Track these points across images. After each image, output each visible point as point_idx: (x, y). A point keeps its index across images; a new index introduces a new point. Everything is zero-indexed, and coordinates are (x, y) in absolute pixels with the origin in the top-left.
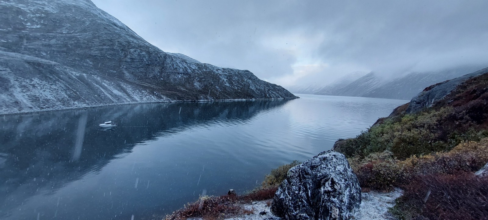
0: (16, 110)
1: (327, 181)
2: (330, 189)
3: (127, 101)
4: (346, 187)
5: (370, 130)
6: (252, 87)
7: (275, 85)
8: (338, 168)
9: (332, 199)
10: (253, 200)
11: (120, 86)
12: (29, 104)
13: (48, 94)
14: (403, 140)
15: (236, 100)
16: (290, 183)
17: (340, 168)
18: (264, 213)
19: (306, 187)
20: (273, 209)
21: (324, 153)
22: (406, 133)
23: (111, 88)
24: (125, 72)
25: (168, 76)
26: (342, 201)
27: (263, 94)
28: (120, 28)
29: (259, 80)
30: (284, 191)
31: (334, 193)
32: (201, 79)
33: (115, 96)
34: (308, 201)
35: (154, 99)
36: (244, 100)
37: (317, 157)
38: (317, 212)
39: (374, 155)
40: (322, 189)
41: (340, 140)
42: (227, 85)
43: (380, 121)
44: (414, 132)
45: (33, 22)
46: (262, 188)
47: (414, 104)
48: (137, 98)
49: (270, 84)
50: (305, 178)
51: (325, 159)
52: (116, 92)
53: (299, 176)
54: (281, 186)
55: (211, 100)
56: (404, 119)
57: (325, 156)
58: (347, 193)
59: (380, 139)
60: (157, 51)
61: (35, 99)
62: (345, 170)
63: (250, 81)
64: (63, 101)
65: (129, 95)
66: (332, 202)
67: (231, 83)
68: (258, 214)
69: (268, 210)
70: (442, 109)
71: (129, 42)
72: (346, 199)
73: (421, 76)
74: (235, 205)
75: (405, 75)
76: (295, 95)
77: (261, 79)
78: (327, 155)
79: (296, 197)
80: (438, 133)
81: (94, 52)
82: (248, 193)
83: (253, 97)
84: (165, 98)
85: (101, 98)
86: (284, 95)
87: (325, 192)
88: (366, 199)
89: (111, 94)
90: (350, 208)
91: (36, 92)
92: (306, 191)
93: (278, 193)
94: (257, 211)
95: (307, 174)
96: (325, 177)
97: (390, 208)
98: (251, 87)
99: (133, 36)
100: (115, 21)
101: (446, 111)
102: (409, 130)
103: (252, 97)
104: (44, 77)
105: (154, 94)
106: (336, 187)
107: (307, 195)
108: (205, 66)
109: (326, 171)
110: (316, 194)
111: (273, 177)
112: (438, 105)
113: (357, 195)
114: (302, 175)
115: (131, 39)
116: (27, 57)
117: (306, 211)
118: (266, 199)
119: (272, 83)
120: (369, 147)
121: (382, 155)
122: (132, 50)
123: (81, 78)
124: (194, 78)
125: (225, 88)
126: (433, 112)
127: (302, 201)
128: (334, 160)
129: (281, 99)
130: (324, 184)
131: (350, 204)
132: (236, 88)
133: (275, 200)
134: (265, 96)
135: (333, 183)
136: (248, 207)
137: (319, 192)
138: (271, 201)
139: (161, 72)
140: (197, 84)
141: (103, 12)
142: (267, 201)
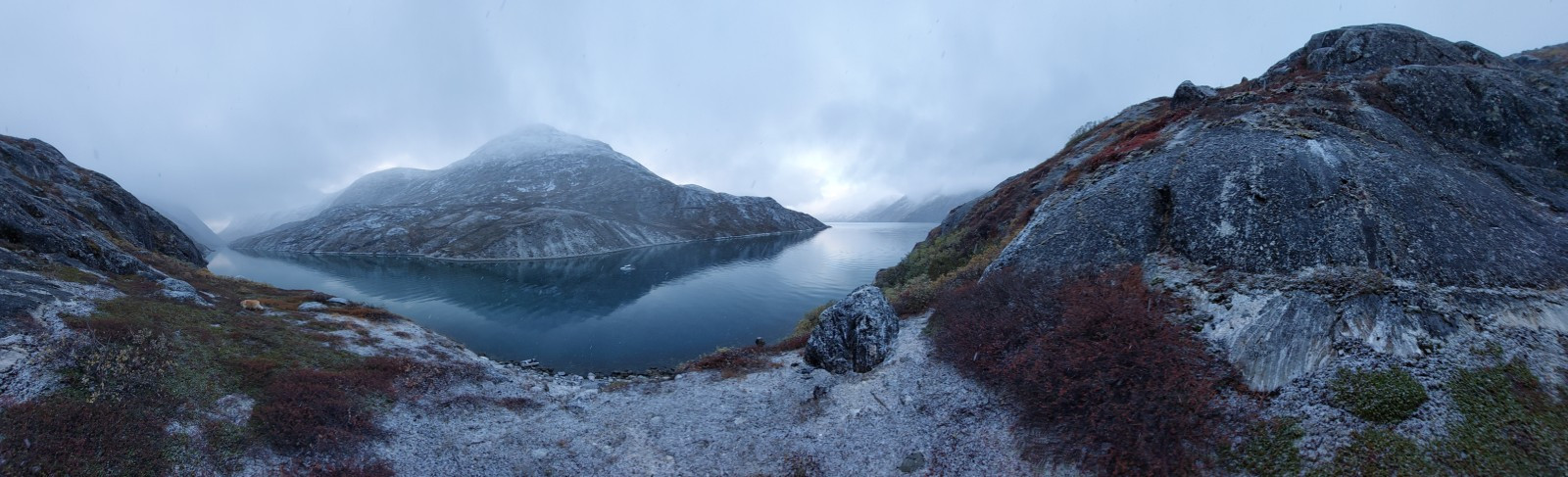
0: (565, 255)
1: (861, 319)
2: (865, 327)
3: (642, 245)
4: (883, 320)
5: (908, 256)
6: (776, 218)
7: (802, 214)
8: (873, 303)
9: (868, 337)
10: (783, 351)
11: (636, 229)
12: (572, 250)
13: (583, 242)
14: (937, 261)
15: (759, 235)
16: (823, 328)
17: (875, 303)
18: (795, 365)
19: (841, 330)
20: (806, 359)
21: (858, 289)
22: (940, 255)
23: (628, 232)
24: (640, 214)
25: (682, 212)
26: (879, 336)
27: (789, 226)
28: (634, 166)
29: (784, 209)
30: (817, 337)
31: (870, 330)
32: (717, 212)
33: (631, 239)
34: (844, 344)
35: (668, 240)
36: (768, 234)
37: (850, 295)
38: (854, 354)
39: (912, 281)
40: (858, 329)
41: (881, 270)
42: (747, 217)
43: (918, 245)
44: (945, 252)
45: (574, 181)
46: (795, 335)
47: (944, 227)
48: (651, 240)
49: (798, 213)
50: (839, 320)
51: (859, 296)
52: (632, 235)
53: (833, 319)
54: (814, 333)
55: (729, 236)
56: (936, 242)
57: (858, 292)
58: (884, 326)
59: (918, 264)
60: (669, 185)
61: (575, 246)
62: (881, 303)
63: (773, 211)
64: (593, 248)
65: (644, 238)
66: (869, 340)
67: (751, 215)
68: (789, 366)
69: (801, 360)
70: (963, 230)
71: (641, 181)
72: (883, 334)
73: (947, 199)
74: (761, 358)
75: (934, 198)
76: (826, 224)
77: (788, 207)
78: (861, 291)
79: (831, 343)
80: (962, 251)
81: (614, 198)
82: (779, 341)
83: (778, 230)
84: (679, 238)
85: (621, 243)
86: (813, 225)
87: (861, 331)
88: (903, 326)
89: (628, 237)
90: (887, 342)
91: (577, 240)
92: (841, 333)
93: (810, 341)
94: (788, 362)
95: (842, 315)
96: (860, 316)
97: (923, 329)
98: (774, 218)
99: (646, 173)
100: (629, 161)
101: (965, 231)
102: (941, 251)
103: (776, 230)
104: (582, 228)
105: (667, 235)
106: (871, 324)
107: (843, 338)
108: (721, 196)
109: (860, 309)
110: (852, 335)
111: (808, 321)
112: (961, 226)
113: (894, 327)
114: (836, 317)
115: (644, 177)
116: (572, 212)
117: (843, 356)
118: (797, 348)
119: (798, 210)
120: (909, 273)
121: (919, 279)
122: (645, 189)
123: (604, 225)
124: (709, 212)
125: (745, 221)
126: (958, 233)
127: (837, 346)
128: (869, 295)
129: (810, 230)
130: (859, 323)
131: (887, 337)
132: (758, 220)
133: (807, 349)
134: (793, 228)
135: (868, 320)
136: (777, 360)
137: (855, 333)
138: (803, 350)
139: (674, 209)
140: (712, 219)
141: (619, 154)
142: (799, 350)
